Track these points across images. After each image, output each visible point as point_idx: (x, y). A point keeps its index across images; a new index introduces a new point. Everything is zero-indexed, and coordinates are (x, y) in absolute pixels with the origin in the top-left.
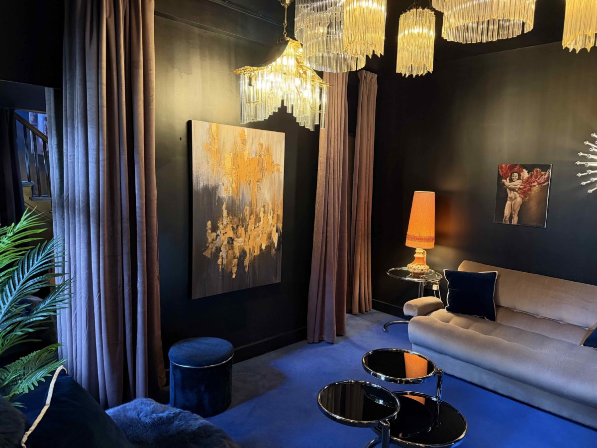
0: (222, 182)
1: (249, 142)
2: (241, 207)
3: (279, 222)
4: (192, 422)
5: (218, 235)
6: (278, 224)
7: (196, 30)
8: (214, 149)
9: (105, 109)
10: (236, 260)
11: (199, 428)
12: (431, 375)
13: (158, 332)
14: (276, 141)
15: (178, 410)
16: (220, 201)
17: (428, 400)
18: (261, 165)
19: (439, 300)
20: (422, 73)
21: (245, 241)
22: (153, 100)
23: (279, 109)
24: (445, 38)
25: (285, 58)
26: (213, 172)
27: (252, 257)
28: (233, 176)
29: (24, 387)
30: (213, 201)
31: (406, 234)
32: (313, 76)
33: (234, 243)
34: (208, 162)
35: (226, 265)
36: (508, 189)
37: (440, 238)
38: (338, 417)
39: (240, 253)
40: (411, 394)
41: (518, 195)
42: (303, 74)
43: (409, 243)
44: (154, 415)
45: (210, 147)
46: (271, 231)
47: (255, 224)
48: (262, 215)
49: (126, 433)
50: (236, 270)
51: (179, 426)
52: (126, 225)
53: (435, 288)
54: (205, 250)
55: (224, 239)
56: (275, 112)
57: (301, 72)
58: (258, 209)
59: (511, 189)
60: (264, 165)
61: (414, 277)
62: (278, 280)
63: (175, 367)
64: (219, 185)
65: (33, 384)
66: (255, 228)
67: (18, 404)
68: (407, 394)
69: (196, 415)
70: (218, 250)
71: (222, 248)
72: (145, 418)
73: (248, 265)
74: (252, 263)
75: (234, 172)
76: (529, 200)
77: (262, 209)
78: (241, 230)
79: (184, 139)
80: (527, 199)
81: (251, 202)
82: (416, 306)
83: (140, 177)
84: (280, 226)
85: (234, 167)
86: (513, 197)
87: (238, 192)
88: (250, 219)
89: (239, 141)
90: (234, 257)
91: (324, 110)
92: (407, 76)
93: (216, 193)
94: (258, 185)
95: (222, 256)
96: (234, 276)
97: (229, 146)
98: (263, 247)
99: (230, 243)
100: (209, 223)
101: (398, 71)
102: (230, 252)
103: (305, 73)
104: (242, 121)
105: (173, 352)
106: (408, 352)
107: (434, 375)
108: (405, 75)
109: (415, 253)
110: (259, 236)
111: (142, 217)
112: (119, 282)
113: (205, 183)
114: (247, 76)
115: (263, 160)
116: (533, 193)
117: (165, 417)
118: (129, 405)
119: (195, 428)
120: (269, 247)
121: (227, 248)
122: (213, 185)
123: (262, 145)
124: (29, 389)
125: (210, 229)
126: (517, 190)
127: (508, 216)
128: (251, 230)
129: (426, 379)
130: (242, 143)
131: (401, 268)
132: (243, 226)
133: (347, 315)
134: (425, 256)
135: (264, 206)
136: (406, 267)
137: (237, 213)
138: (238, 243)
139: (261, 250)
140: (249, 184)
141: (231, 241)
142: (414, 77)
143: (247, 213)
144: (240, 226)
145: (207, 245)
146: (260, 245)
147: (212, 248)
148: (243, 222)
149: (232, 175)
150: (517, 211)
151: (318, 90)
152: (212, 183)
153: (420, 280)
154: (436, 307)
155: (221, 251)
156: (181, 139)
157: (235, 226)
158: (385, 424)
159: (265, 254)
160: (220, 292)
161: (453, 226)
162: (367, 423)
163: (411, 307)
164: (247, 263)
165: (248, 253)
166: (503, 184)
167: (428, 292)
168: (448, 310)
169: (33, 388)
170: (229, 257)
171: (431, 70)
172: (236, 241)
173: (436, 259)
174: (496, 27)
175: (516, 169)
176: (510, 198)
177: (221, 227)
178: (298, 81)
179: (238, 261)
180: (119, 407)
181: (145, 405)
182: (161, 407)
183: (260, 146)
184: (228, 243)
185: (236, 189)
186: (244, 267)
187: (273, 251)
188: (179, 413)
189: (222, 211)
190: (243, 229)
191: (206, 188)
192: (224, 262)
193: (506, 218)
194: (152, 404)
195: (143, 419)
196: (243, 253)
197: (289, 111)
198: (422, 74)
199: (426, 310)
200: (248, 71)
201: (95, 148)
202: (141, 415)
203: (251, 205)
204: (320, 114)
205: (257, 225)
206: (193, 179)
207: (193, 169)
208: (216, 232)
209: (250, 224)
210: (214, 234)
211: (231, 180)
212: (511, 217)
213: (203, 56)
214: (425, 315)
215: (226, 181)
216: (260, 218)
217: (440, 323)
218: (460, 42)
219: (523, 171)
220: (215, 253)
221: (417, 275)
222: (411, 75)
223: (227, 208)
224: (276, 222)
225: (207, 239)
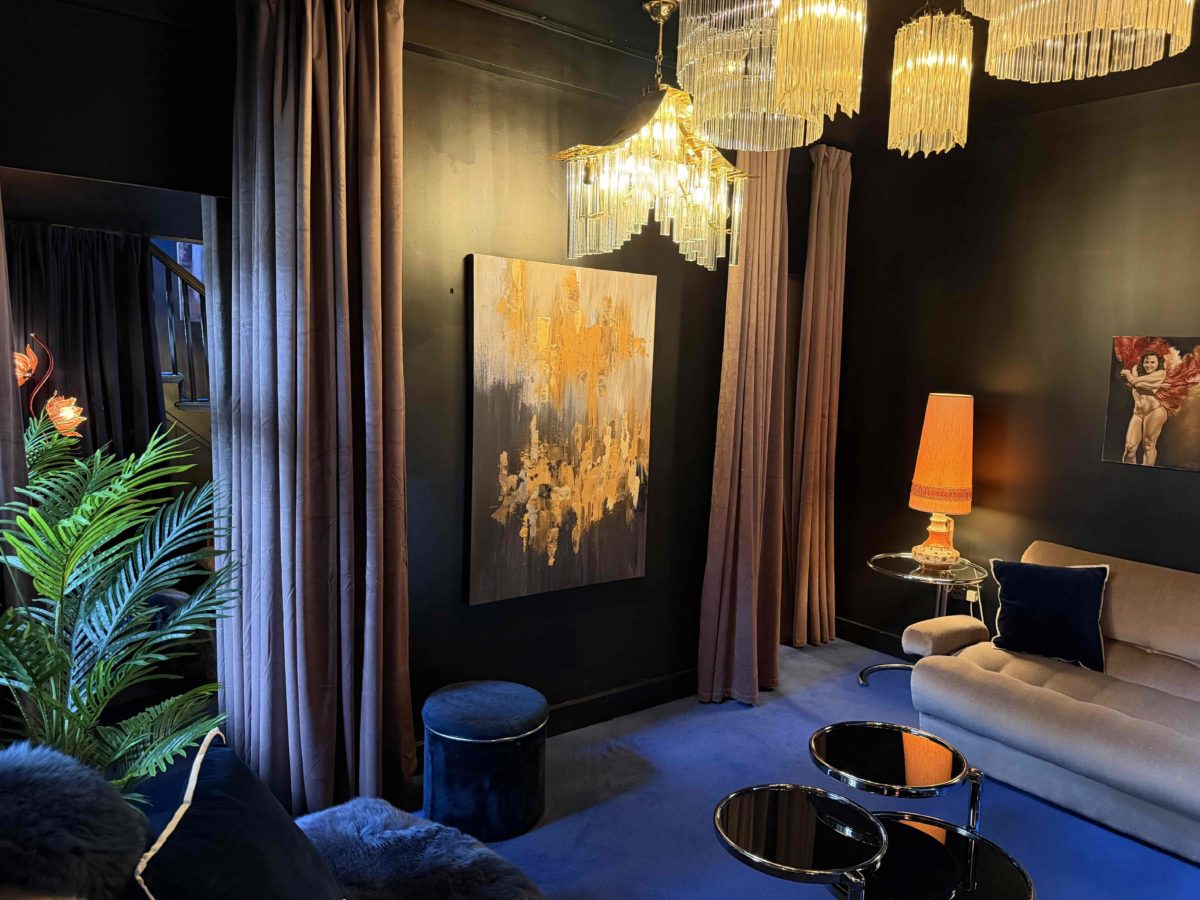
0: (531, 374)
1: (584, 296)
2: (566, 424)
3: (642, 454)
4: (459, 851)
5: (520, 480)
6: (641, 459)
7: (484, 76)
8: (514, 311)
9: (308, 235)
10: (555, 530)
11: (474, 863)
12: (956, 780)
13: (403, 668)
14: (640, 293)
15: (434, 825)
16: (526, 413)
17: (952, 834)
18: (608, 341)
19: (980, 624)
20: (943, 147)
21: (573, 493)
22: (398, 217)
23: (643, 227)
24: (991, 74)
25: (658, 125)
26: (513, 355)
27: (587, 525)
28: (552, 364)
29: (150, 764)
30: (513, 411)
31: (911, 484)
32: (714, 160)
33: (553, 495)
34: (504, 336)
35: (537, 540)
36: (1134, 390)
37: (983, 491)
38: (756, 859)
39: (563, 516)
40: (914, 818)
41: (1157, 403)
42: (693, 156)
43: (916, 503)
44: (388, 833)
45: (509, 306)
46: (627, 474)
47: (595, 459)
48: (607, 440)
49: (334, 864)
50: (555, 549)
51: (436, 857)
52: (347, 459)
53: (972, 596)
54: (494, 510)
55: (531, 490)
56: (636, 235)
57: (691, 152)
58: (600, 428)
59: (1143, 391)
60: (613, 340)
61: (927, 573)
62: (640, 573)
63: (434, 738)
64: (524, 380)
65: (165, 760)
66: (593, 466)
67: (137, 797)
68: (903, 819)
69: (469, 837)
70: (521, 509)
71: (528, 506)
72: (370, 837)
73: (578, 541)
74: (587, 536)
75: (554, 354)
76: (1180, 413)
77: (609, 429)
78: (566, 471)
79: (459, 292)
80: (1177, 410)
81: (587, 416)
82: (929, 635)
83: (373, 365)
84: (645, 462)
85: (555, 346)
86: (1147, 407)
87: (561, 396)
88: (583, 449)
89: (564, 294)
90: (552, 525)
91: (736, 229)
92: (910, 156)
93: (517, 397)
94: (600, 381)
95: (528, 520)
96: (551, 562)
97: (544, 304)
98: (610, 505)
99: (545, 495)
100: (504, 456)
101: (891, 145)
102: (544, 513)
103: (699, 154)
104: (571, 253)
105: (431, 707)
106: (909, 731)
107: (964, 781)
108: (907, 152)
109: (929, 523)
110: (601, 482)
111: (375, 443)
112: (332, 568)
113: (498, 377)
114: (582, 163)
115: (611, 330)
116: (1191, 398)
117: (410, 838)
118: (342, 810)
119: (466, 863)
120: (621, 506)
121: (539, 507)
122: (513, 382)
123: (610, 301)
124: (157, 768)
125: (505, 468)
126: (1155, 391)
127: (1135, 448)
128: (586, 471)
129: (945, 790)
130: (571, 298)
131: (898, 555)
132: (569, 464)
133: (781, 649)
134: (952, 529)
135: (612, 424)
136: (910, 551)
137: (560, 436)
138: (560, 496)
139: (605, 510)
140: (583, 379)
141: (546, 491)
142: (926, 156)
143: (579, 436)
144: (565, 463)
145: (500, 499)
146: (603, 501)
147: (509, 506)
148: (570, 455)
149: (549, 362)
150: (1155, 438)
151: (724, 189)
152: (510, 378)
153: (939, 581)
154: (972, 638)
155: (526, 511)
156: (452, 291)
157: (553, 463)
158: (853, 879)
159: (612, 520)
160: (524, 593)
161: (1011, 467)
162: (816, 875)
163: (917, 635)
164: (576, 535)
165: (579, 515)
166: (1125, 379)
167: (958, 605)
168: (999, 644)
169: (164, 768)
170: (542, 524)
171: (963, 141)
172: (556, 492)
173: (974, 537)
174: (1107, 45)
175: (1154, 346)
176: (1138, 408)
177: (527, 463)
178: (683, 171)
179: (560, 532)
180: (323, 813)
181: (372, 813)
182: (403, 817)
183: (605, 303)
184: (541, 495)
185: (556, 391)
186: (571, 545)
187: (630, 513)
188: (437, 832)
189: (530, 433)
190: (570, 468)
191: (498, 388)
192: (532, 534)
193: (1129, 452)
194: (386, 810)
195: (367, 839)
196: (570, 517)
197: (665, 232)
198: (943, 151)
199: (951, 644)
200: (584, 154)
201: (289, 309)
202: (363, 831)
203: (586, 421)
204: (728, 238)
205: (598, 460)
206: (475, 369)
207: (475, 350)
208: (517, 474)
209: (584, 457)
210: (514, 478)
211: (548, 371)
212: (1141, 451)
213: (495, 126)
214: (948, 654)
215: (538, 374)
216: (604, 447)
217: (979, 672)
218: (1026, 80)
219: (1168, 352)
220: (515, 516)
221: (933, 570)
222: (920, 154)
223: (538, 428)
224: (636, 454)
225: (500, 487)
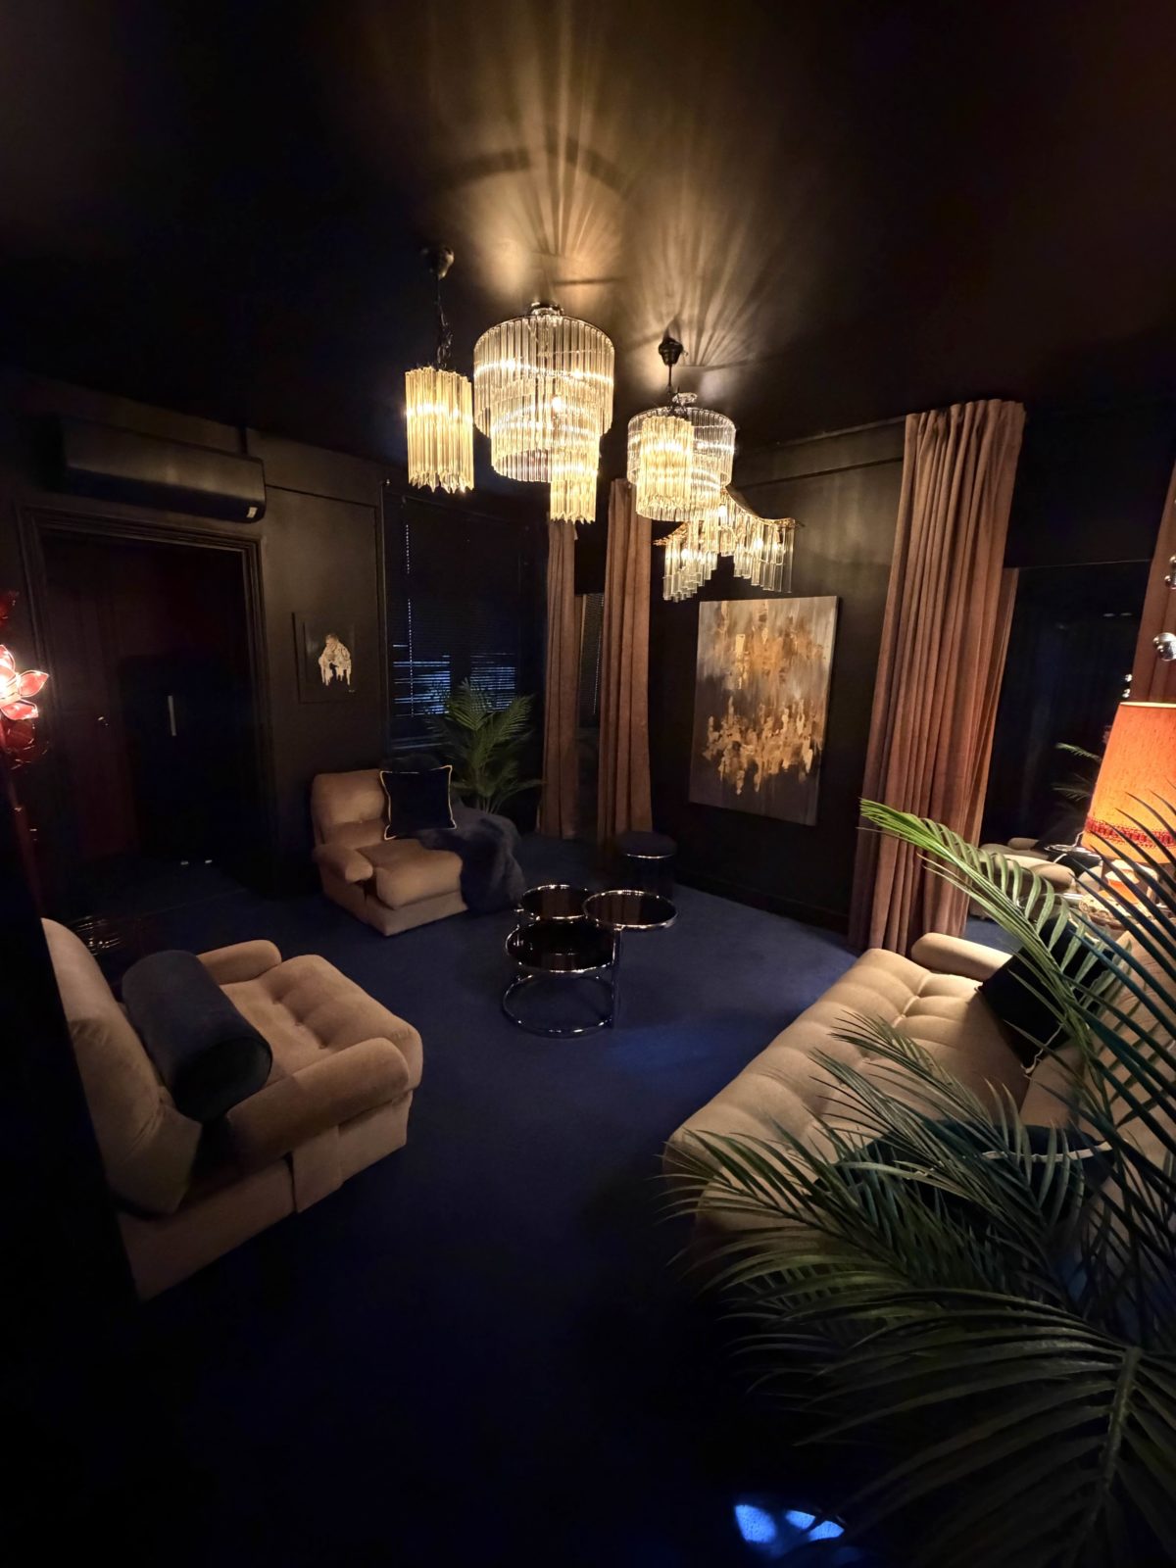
0: (732, 671)
1: (770, 617)
2: (754, 703)
3: (817, 734)
5: (720, 736)
6: (815, 737)
8: (721, 632)
10: (743, 772)
16: (726, 694)
18: (789, 648)
21: (756, 751)
26: (720, 659)
27: (765, 774)
28: (745, 664)
30: (718, 694)
33: (741, 749)
34: (715, 648)
35: (730, 776)
39: (748, 764)
45: (718, 629)
46: (801, 746)
47: (774, 731)
48: (785, 718)
50: (742, 784)
54: (704, 751)
55: (728, 743)
58: (780, 710)
60: (794, 647)
62: (810, 820)
64: (726, 674)
66: (773, 735)
70: (720, 754)
71: (725, 753)
73: (759, 783)
74: (768, 781)
75: (747, 658)
77: (787, 711)
78: (752, 735)
81: (769, 700)
84: (819, 740)
85: (748, 653)
87: (751, 685)
89: (757, 617)
90: (741, 768)
93: (721, 685)
94: (781, 677)
95: (725, 761)
96: (739, 792)
97: (742, 624)
98: (786, 765)
99: (736, 748)
100: (711, 720)
102: (735, 759)
110: (779, 748)
113: (710, 671)
115: (791, 640)
120: (797, 766)
121: (732, 755)
122: (719, 675)
125: (712, 727)
128: (767, 738)
130: (761, 620)
132: (755, 730)
135: (790, 708)
137: (749, 711)
138: (747, 751)
139: (781, 768)
140: (767, 675)
141: (737, 746)
143: (762, 713)
144: (752, 730)
145: (708, 745)
146: (779, 761)
147: (713, 750)
148: (755, 725)
149: (743, 663)
152: (717, 672)
155: (723, 755)
157: (743, 728)
159: (788, 777)
160: (720, 805)
164: (758, 779)
165: (760, 767)
170: (734, 766)
172: (744, 748)
177: (725, 726)
179: (746, 774)
183: (788, 620)
184: (734, 747)
185: (747, 682)
186: (753, 785)
187: (802, 775)
189: (729, 707)
190: (754, 734)
191: (710, 679)
192: (727, 771)
196: (754, 766)
203: (768, 703)
205: (777, 732)
206: (697, 666)
207: (697, 656)
208: (719, 732)
209: (766, 729)
210: (716, 734)
211: (743, 669)
215: (735, 671)
216: (783, 723)
220: (716, 757)
223: (734, 704)
224: (810, 732)
225: (708, 738)
